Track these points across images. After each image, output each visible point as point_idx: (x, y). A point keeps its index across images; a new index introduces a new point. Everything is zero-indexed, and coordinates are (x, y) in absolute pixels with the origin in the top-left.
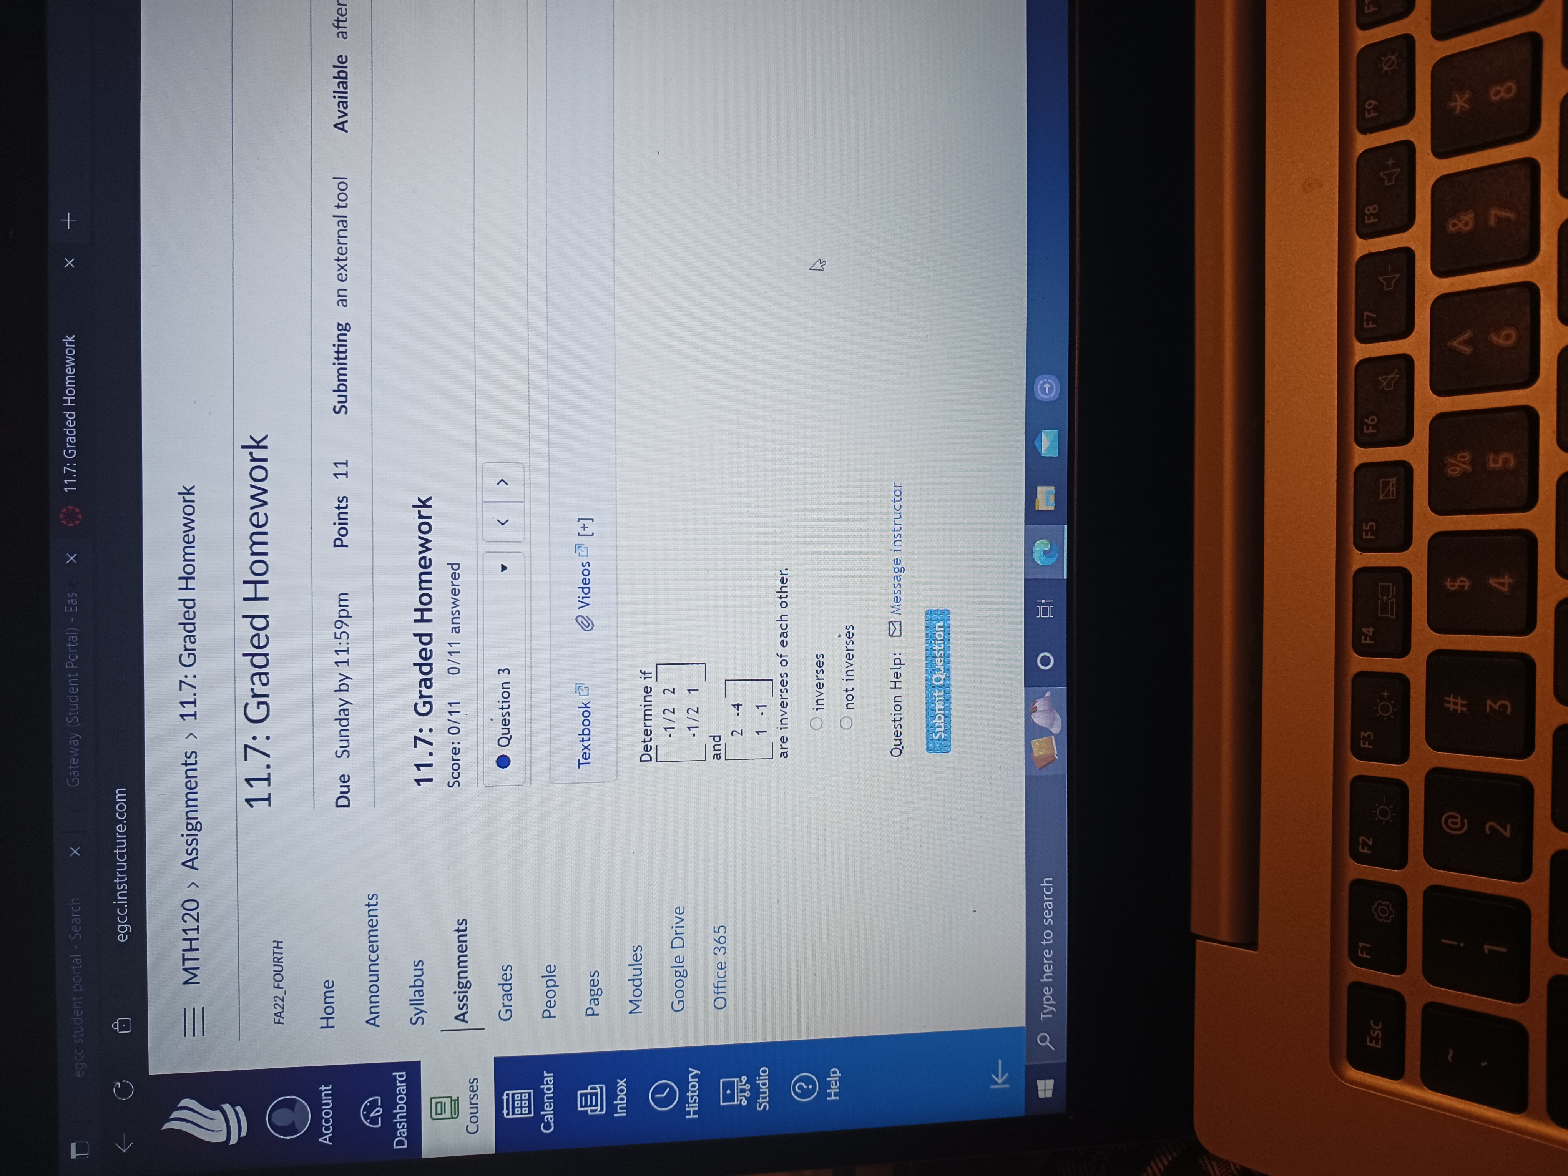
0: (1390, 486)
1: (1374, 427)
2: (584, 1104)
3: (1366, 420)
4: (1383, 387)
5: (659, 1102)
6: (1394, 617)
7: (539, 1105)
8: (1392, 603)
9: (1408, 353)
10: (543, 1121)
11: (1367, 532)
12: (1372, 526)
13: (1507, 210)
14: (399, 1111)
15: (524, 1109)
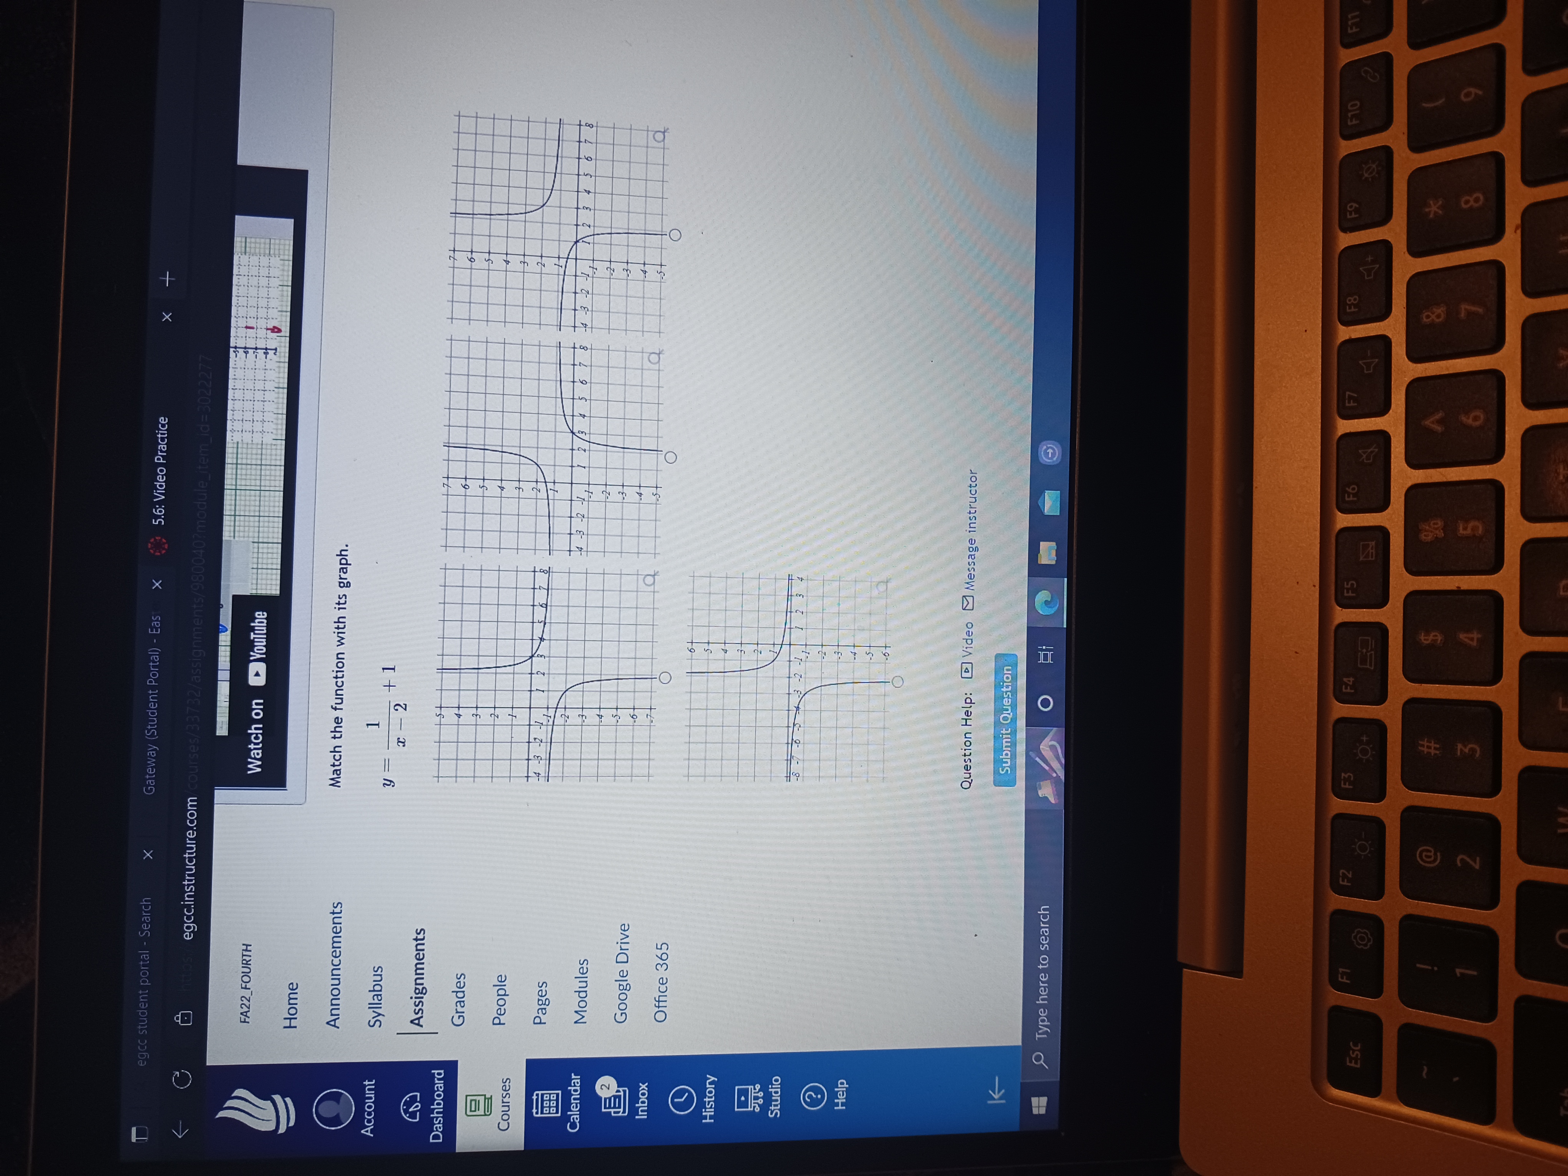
2: (607, 1106)
5: (677, 1106)
7: (566, 1106)
10: (570, 1121)
14: (436, 1107)
15: (551, 1109)
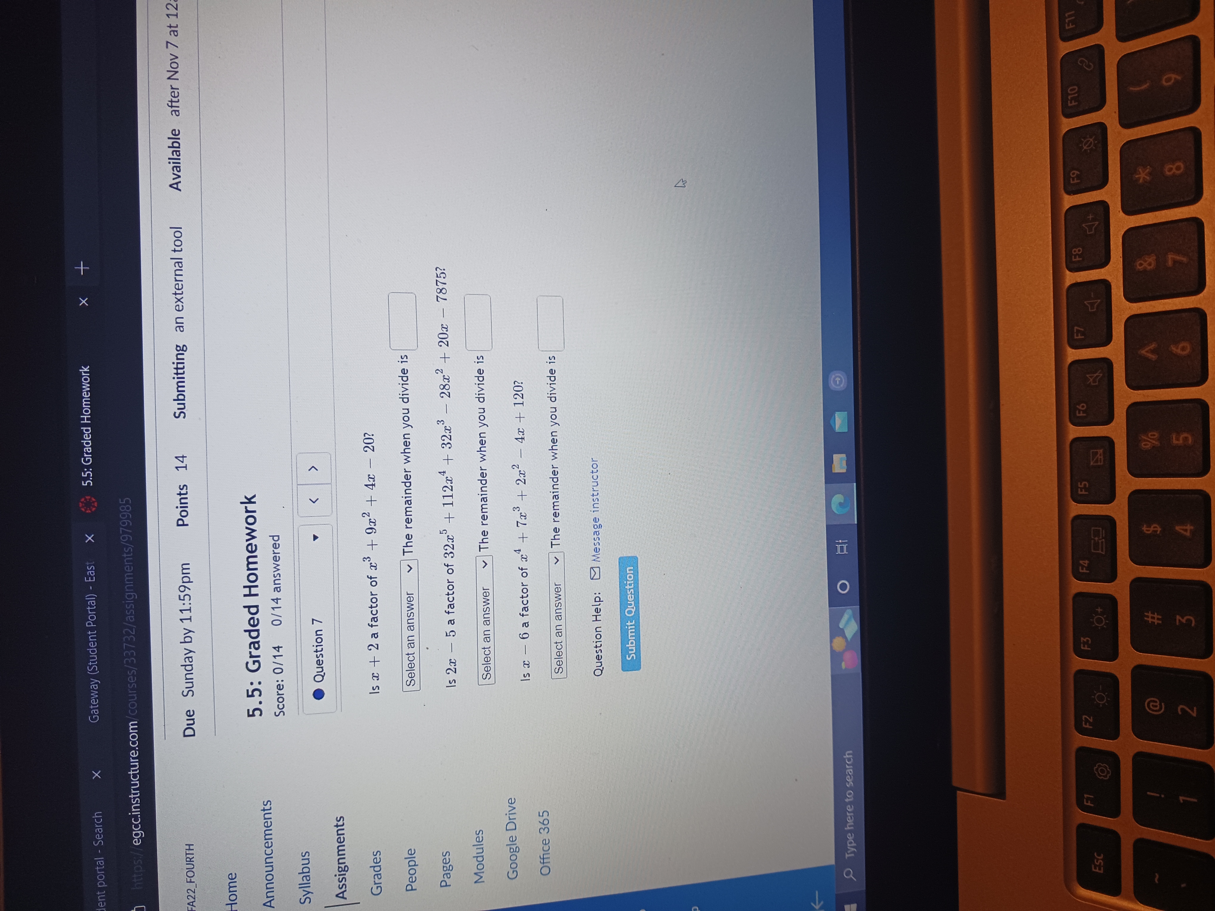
0: (1098, 455)
1: (1084, 412)
3: (1078, 406)
4: (1090, 383)
6: (1104, 553)
8: (1102, 542)
9: (1108, 357)
11: (1081, 489)
12: (1085, 485)
13: (1180, 255)
